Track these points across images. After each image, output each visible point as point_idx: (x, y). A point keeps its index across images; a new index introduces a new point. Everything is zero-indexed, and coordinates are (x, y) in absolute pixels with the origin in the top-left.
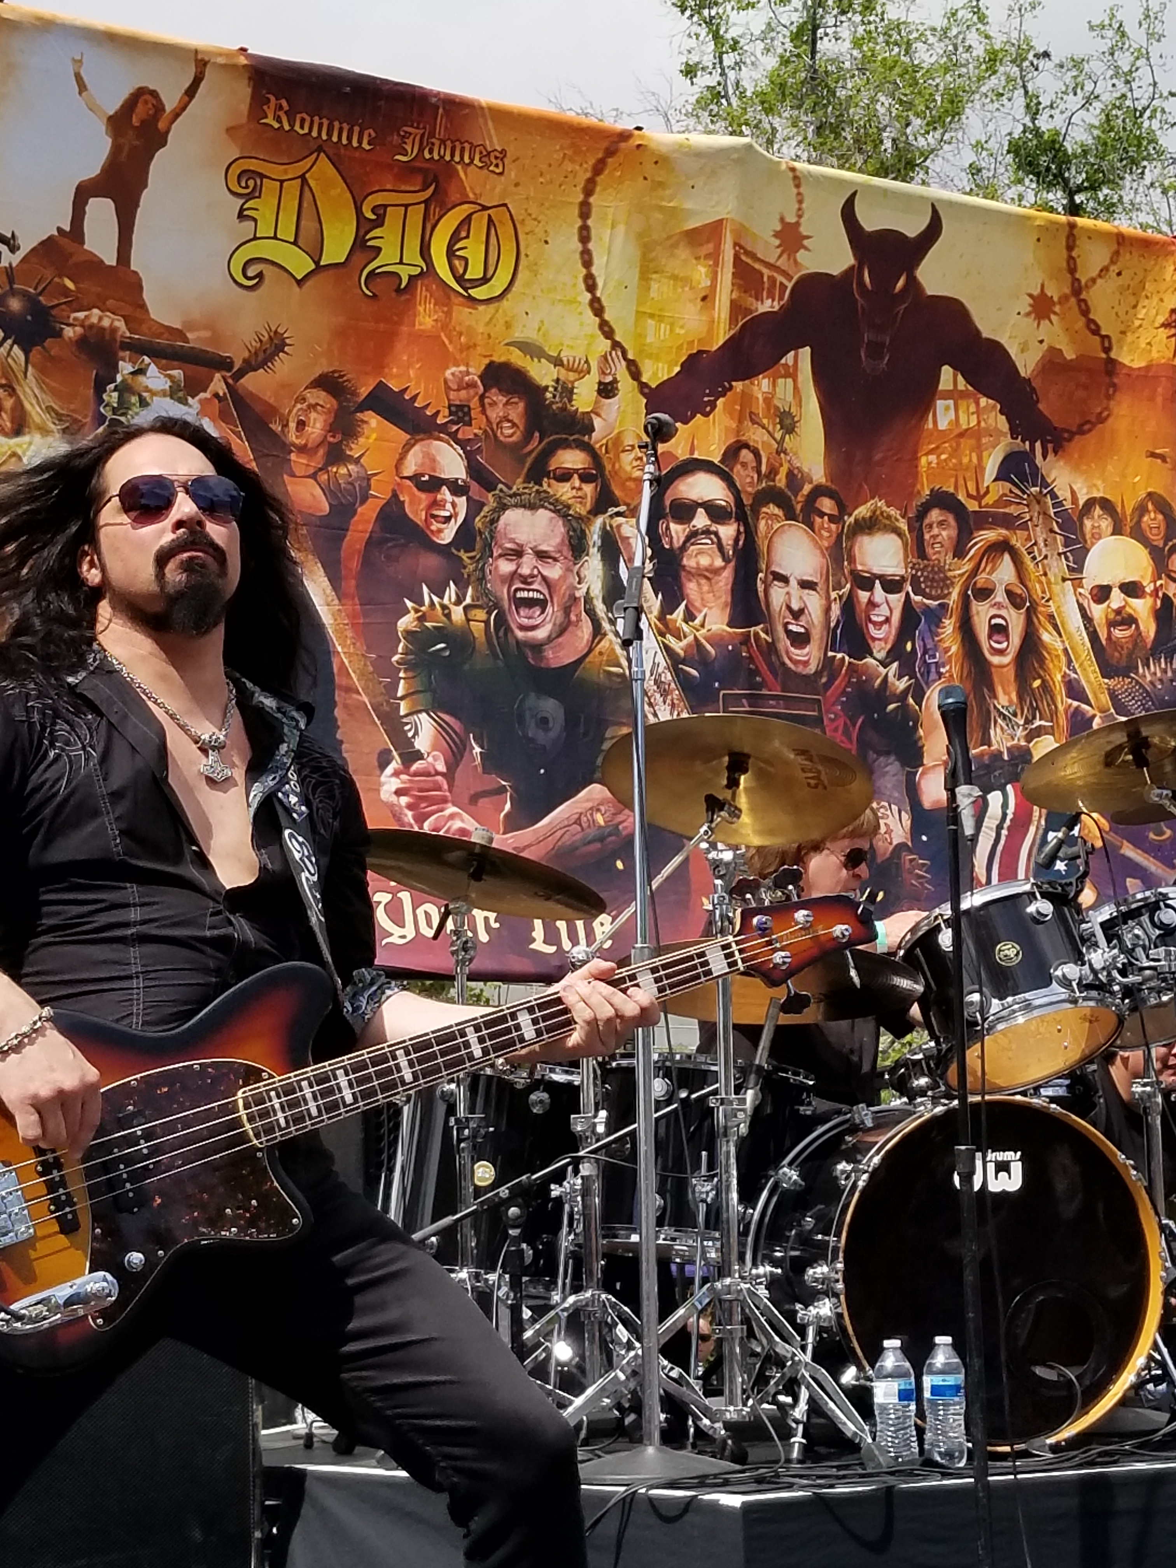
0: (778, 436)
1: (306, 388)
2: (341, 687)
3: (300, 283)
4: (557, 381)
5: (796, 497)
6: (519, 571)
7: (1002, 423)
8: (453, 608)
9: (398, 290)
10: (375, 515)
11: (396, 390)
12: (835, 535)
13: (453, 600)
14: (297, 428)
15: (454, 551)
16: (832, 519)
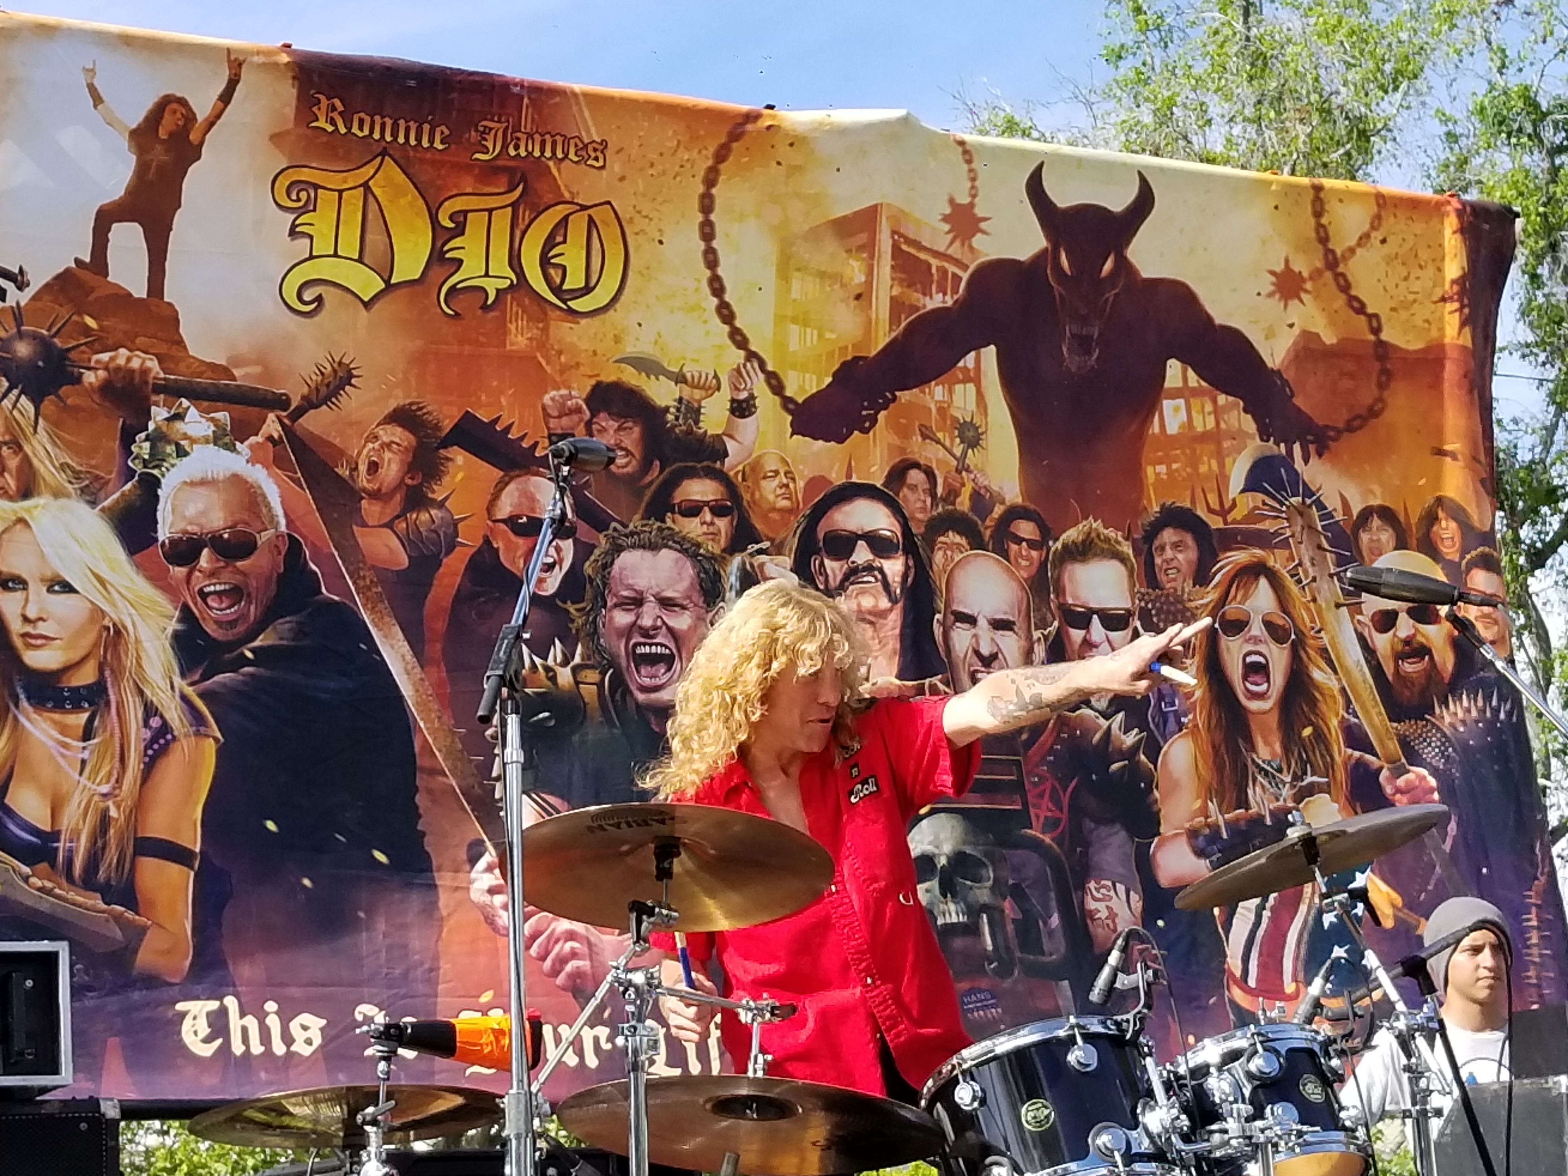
0: (958, 451)
1: (379, 425)
2: (423, 770)
3: (367, 305)
4: (680, 400)
5: (983, 521)
6: (639, 622)
7: (1249, 424)
8: (559, 670)
9: (485, 307)
10: (463, 567)
11: (486, 420)
12: (1036, 564)
13: (559, 660)
14: (369, 470)
15: (559, 603)
16: (1032, 545)
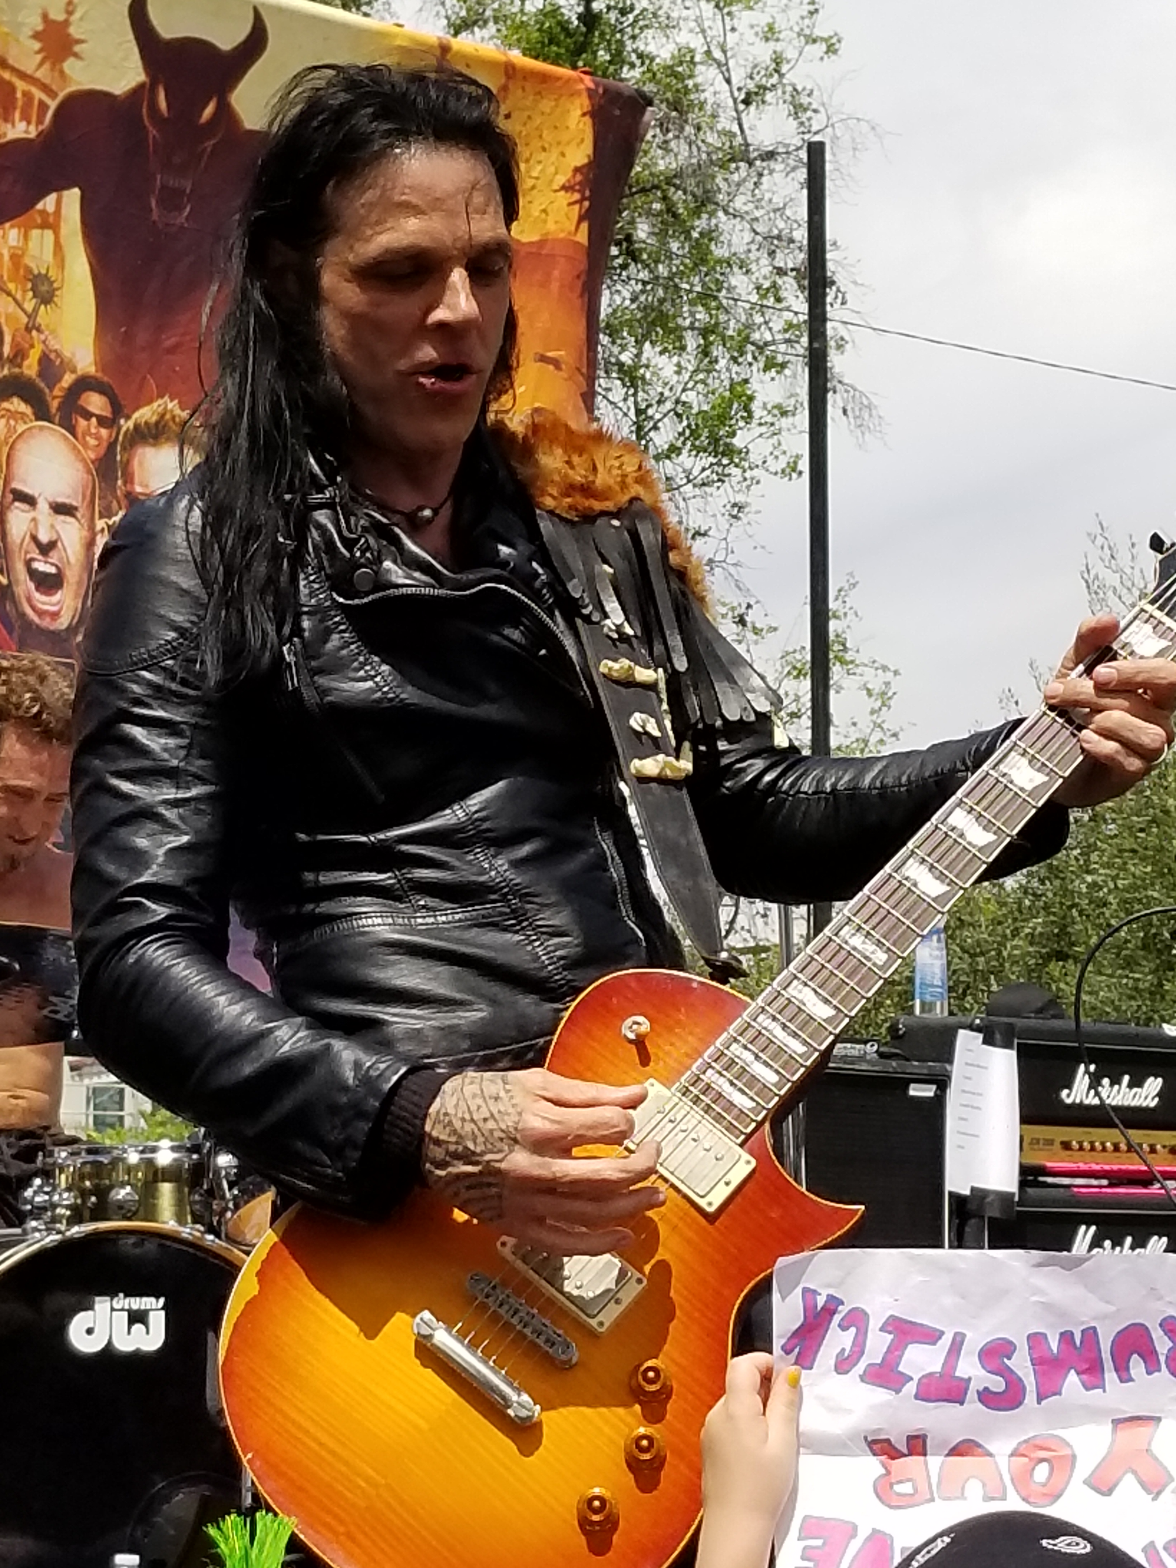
12: (105, 444)
16: (102, 421)
